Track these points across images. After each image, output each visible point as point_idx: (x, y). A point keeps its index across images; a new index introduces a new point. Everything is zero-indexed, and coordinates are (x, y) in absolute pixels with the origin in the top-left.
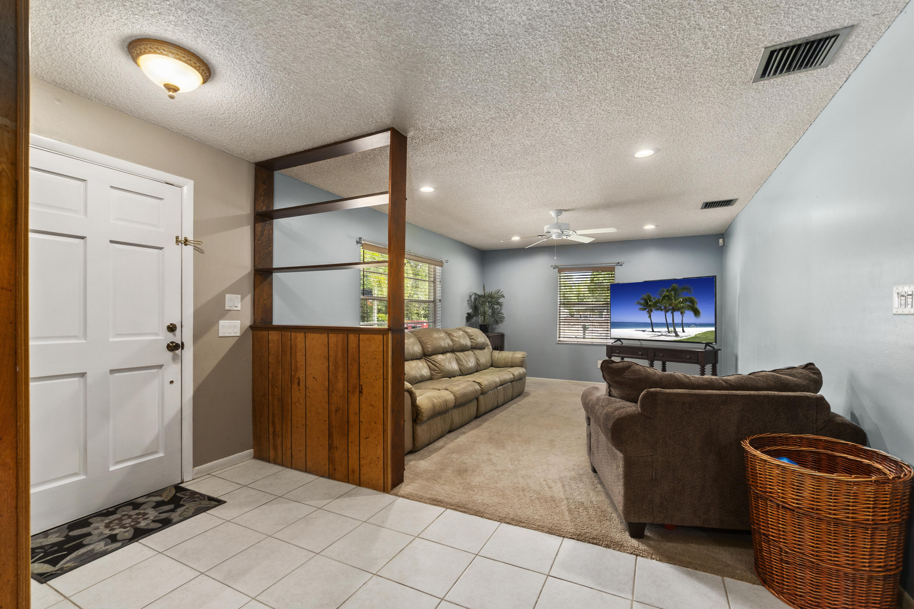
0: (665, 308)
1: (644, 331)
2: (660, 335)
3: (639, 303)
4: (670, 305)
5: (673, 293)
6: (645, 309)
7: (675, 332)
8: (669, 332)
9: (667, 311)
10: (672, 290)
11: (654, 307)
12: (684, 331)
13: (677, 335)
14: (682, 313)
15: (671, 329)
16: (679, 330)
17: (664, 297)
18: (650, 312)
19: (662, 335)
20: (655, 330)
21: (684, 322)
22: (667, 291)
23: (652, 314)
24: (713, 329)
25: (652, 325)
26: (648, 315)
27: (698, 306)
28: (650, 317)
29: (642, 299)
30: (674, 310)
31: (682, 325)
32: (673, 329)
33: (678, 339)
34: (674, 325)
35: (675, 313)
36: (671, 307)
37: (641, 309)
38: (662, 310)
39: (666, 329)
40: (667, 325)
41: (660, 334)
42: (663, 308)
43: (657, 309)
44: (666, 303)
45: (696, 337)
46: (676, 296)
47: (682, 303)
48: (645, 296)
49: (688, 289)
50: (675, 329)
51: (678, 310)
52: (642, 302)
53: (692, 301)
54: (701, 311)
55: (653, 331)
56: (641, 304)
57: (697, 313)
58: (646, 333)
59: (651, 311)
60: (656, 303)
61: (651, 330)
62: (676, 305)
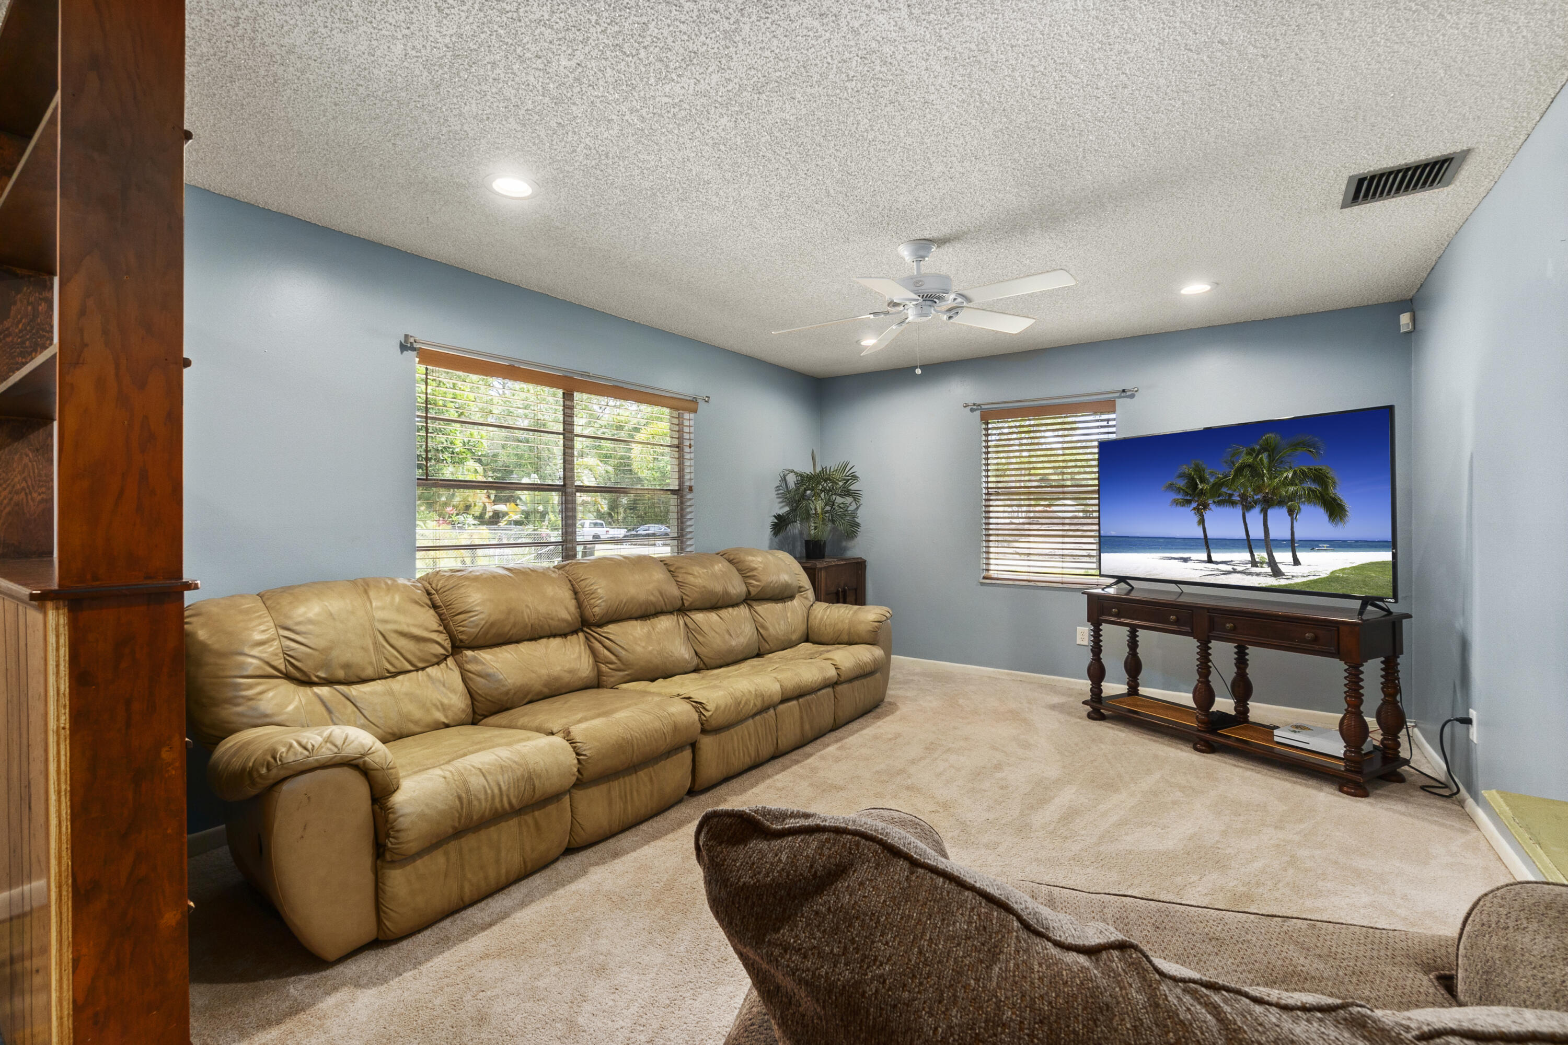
0: (1243, 497)
1: (1186, 560)
2: (1229, 573)
3: (1171, 487)
4: (1258, 489)
5: (1264, 457)
6: (1189, 502)
7: (1273, 564)
8: (1254, 563)
9: (1248, 507)
10: (1264, 449)
11: (1212, 496)
12: (1296, 562)
13: (1277, 573)
14: (1291, 512)
15: (1261, 555)
16: (1283, 557)
17: (1239, 471)
18: (1201, 510)
19: (1235, 571)
20: (1215, 556)
21: (1297, 536)
22: (1249, 454)
23: (1207, 515)
24: (1386, 556)
25: (1207, 544)
26: (1196, 519)
27: (1339, 492)
28: (1202, 522)
29: (1182, 476)
30: (1267, 503)
31: (1293, 544)
32: (1265, 555)
33: (1282, 582)
34: (1269, 544)
35: (1270, 512)
36: (1259, 497)
37: (1176, 503)
38: (1233, 503)
39: (1246, 556)
40: (1249, 544)
41: (1229, 568)
42: (1236, 498)
43: (1221, 503)
44: (1244, 486)
45: (1333, 578)
46: (1275, 465)
47: (1292, 483)
48: (1187, 469)
49: (1313, 445)
50: (1271, 556)
51: (1281, 503)
52: (1182, 483)
53: (1320, 478)
54: (1348, 506)
55: (1210, 560)
56: (1178, 490)
57: (1335, 510)
58: (1190, 564)
59: (1206, 506)
60: (1217, 486)
61: (1204, 556)
62: (1275, 490)
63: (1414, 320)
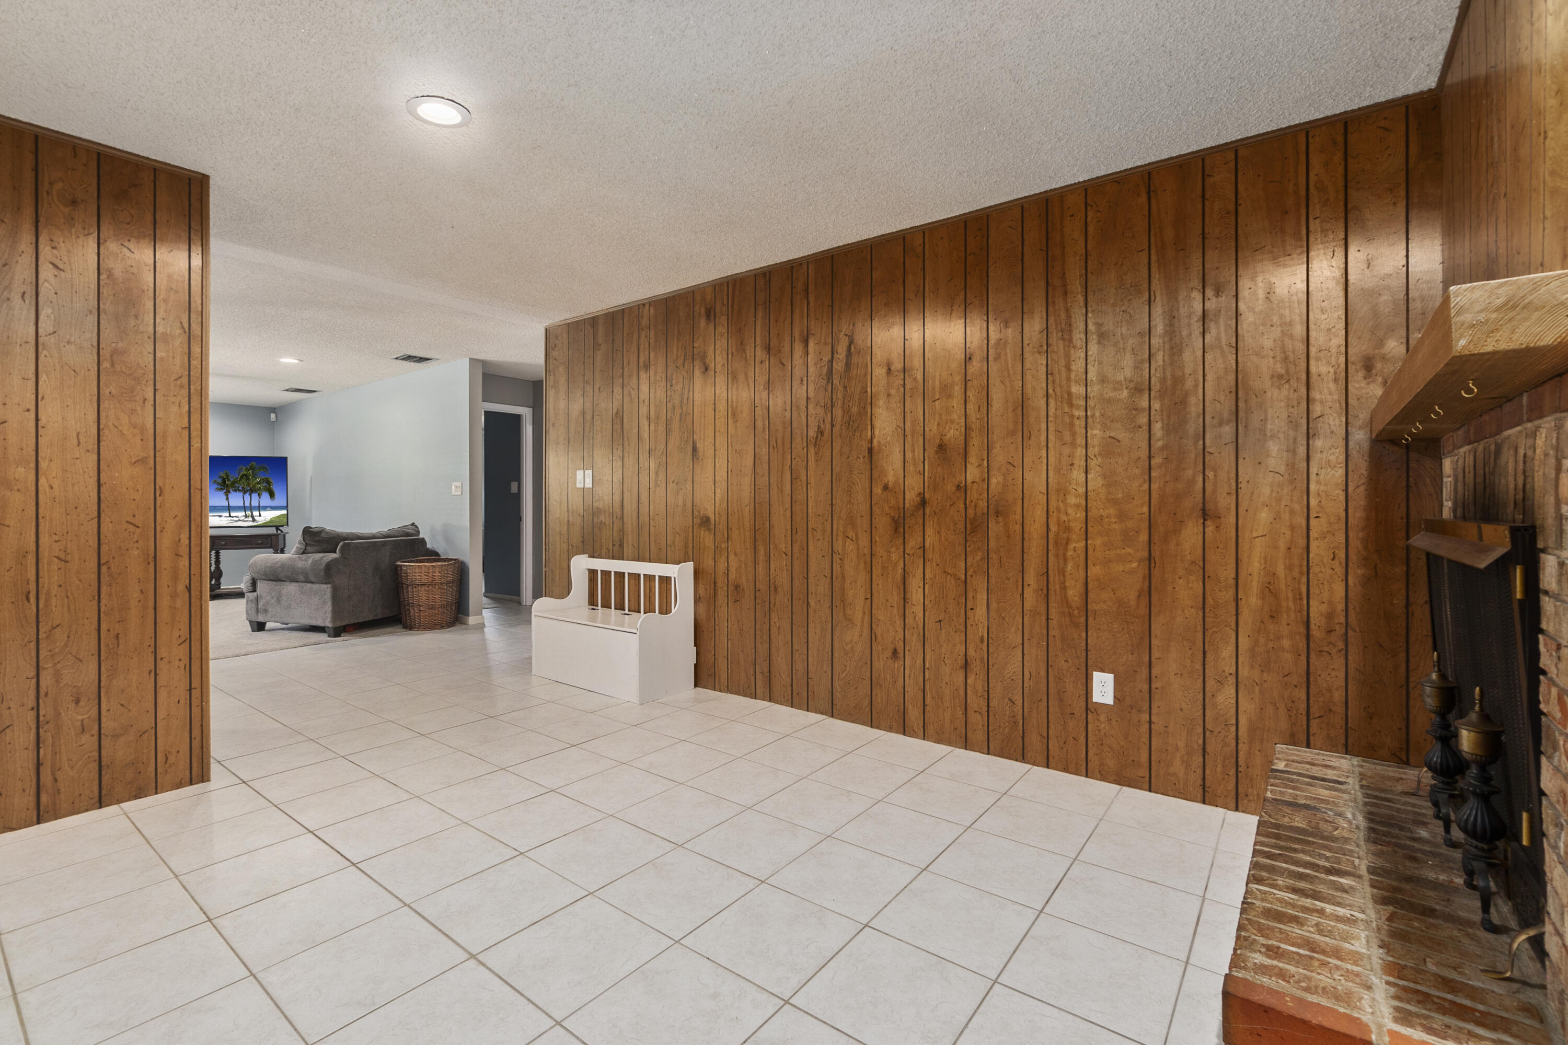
0: (244, 489)
1: (220, 516)
3: (216, 482)
4: (248, 485)
5: (250, 472)
6: (222, 489)
7: (252, 516)
8: (246, 516)
9: (245, 493)
10: (251, 468)
11: (232, 487)
12: (260, 515)
13: (254, 520)
14: (259, 495)
15: (249, 513)
16: (256, 513)
17: (242, 477)
18: (227, 494)
19: (239, 520)
20: (232, 514)
21: (261, 505)
22: (246, 470)
23: (230, 496)
24: (284, 512)
25: (229, 509)
26: (225, 497)
27: (273, 487)
28: (227, 499)
29: (220, 477)
30: (252, 491)
31: (259, 508)
33: (255, 524)
34: (251, 508)
35: (252, 495)
36: (249, 488)
37: (217, 489)
38: (239, 490)
39: (242, 514)
40: (244, 508)
41: (237, 519)
42: (240, 488)
43: (235, 491)
44: (244, 484)
45: (271, 521)
46: (254, 476)
48: (223, 474)
49: (265, 468)
50: (252, 513)
51: (256, 491)
52: (220, 481)
53: (268, 483)
54: (275, 493)
55: (230, 516)
56: (218, 484)
57: (272, 495)
58: (222, 518)
59: (229, 492)
60: (233, 483)
61: (228, 515)
62: (254, 486)
63: (276, 417)
